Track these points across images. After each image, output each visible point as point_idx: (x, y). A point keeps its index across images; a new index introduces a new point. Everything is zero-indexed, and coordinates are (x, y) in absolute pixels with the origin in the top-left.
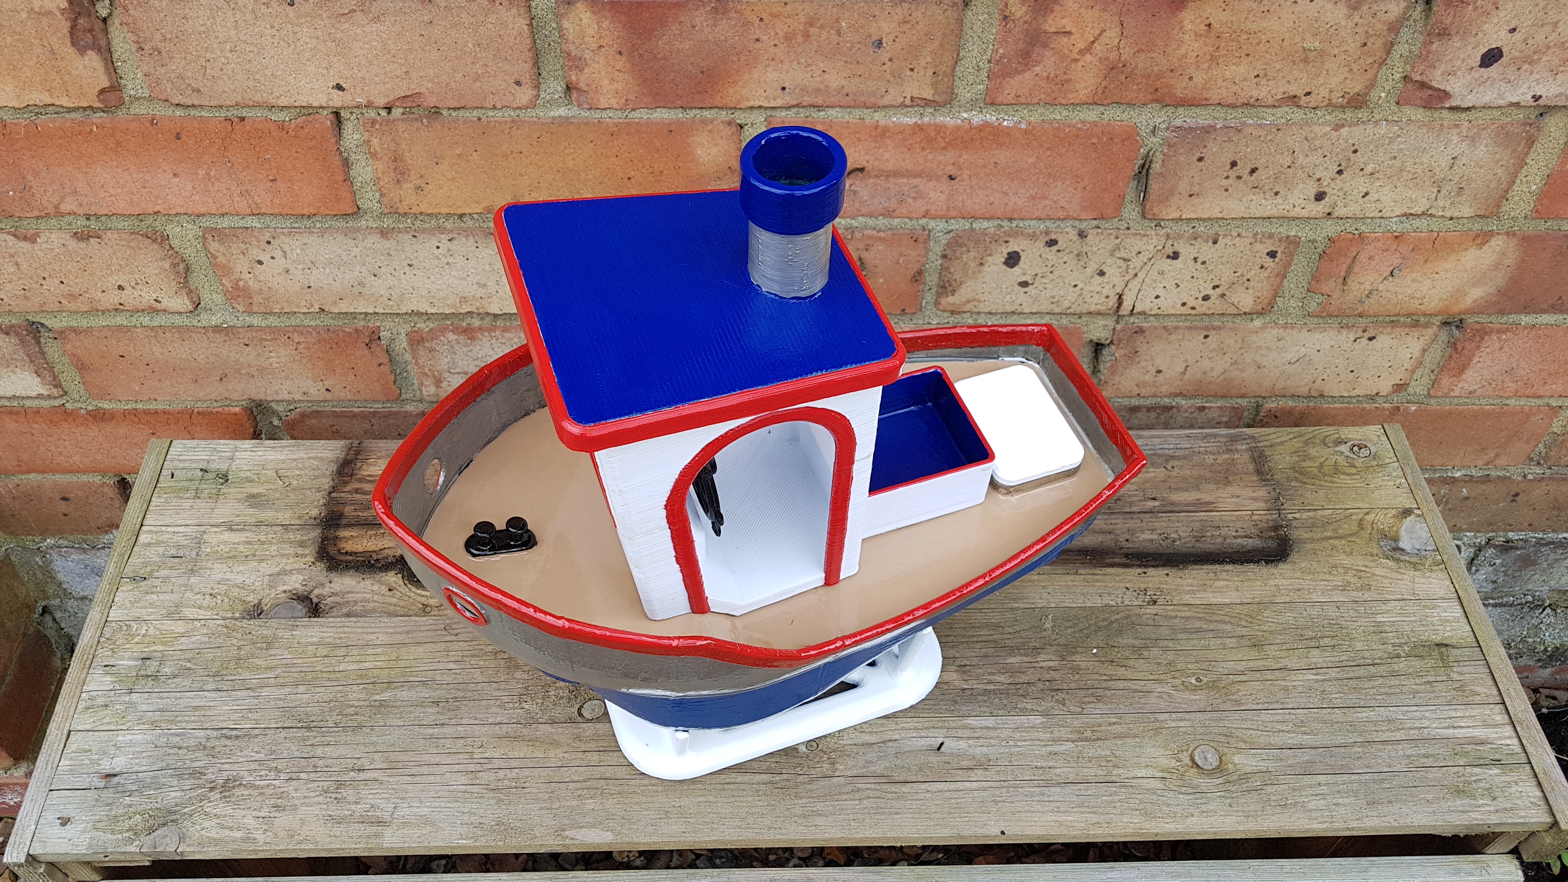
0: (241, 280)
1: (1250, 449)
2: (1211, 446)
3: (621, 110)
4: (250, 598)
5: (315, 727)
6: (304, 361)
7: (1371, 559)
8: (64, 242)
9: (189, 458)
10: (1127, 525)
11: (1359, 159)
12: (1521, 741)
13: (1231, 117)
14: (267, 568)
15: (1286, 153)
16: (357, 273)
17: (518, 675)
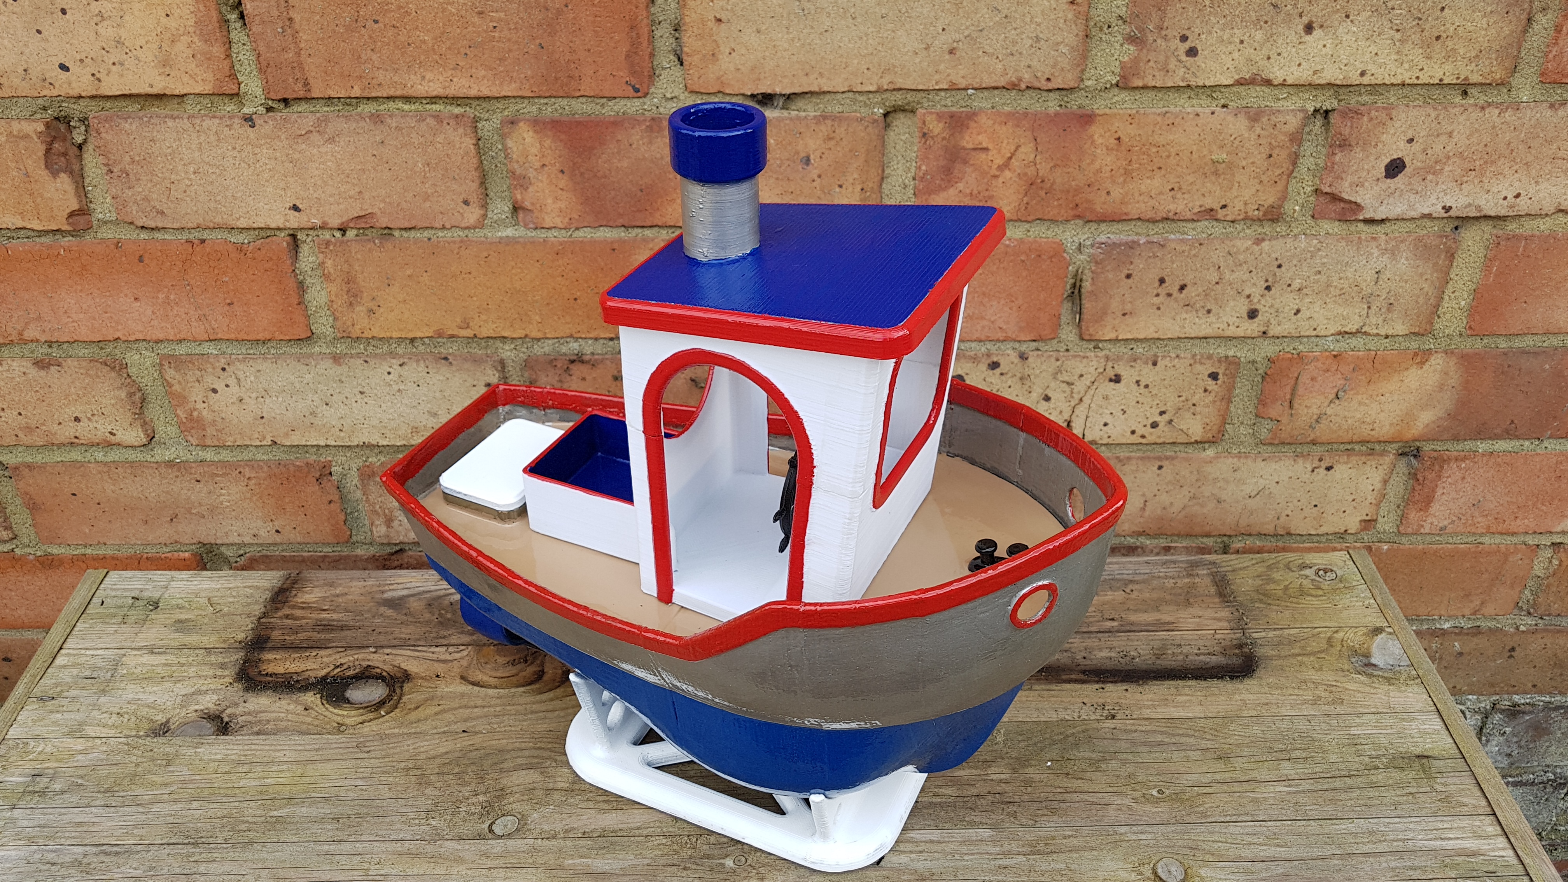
0: (195, 410)
1: (1212, 574)
2: (1171, 571)
3: (565, 229)
4: (159, 718)
5: (203, 843)
6: (254, 498)
7: (1342, 674)
8: (24, 370)
9: (123, 587)
10: (1084, 644)
11: (1285, 274)
12: (1516, 852)
13: (1153, 233)
14: (181, 689)
15: (1212, 269)
16: (309, 402)
17: (428, 791)
